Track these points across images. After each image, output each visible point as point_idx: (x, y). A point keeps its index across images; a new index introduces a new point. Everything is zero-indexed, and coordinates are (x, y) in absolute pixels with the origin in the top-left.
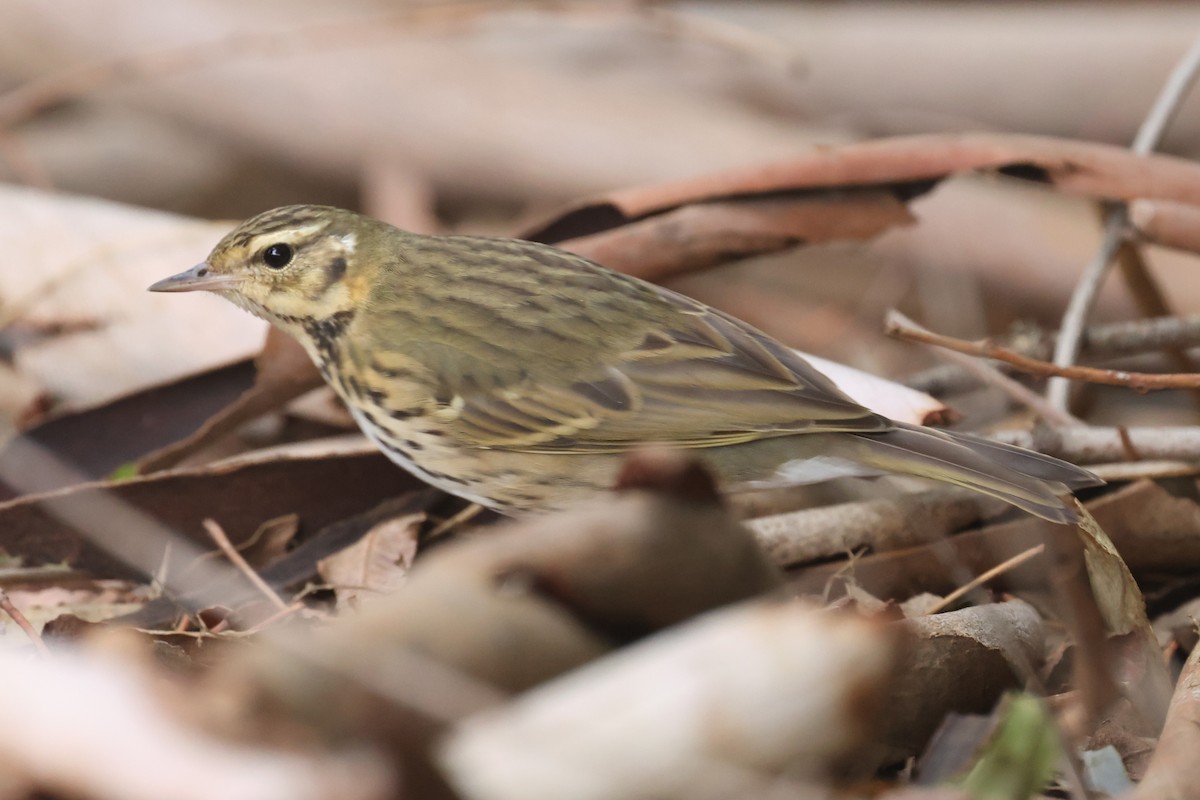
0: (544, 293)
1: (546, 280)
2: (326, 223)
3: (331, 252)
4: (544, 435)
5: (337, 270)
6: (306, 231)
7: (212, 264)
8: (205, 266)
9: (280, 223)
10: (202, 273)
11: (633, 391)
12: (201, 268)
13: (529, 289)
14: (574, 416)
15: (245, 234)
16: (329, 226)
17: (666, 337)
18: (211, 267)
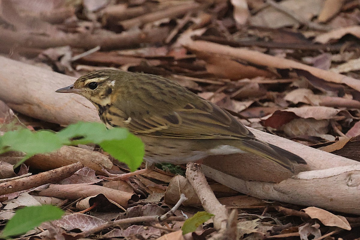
0: (166, 90)
1: (167, 86)
2: (108, 77)
3: (108, 86)
4: (153, 130)
5: (109, 92)
6: (102, 79)
7: (75, 86)
8: (73, 86)
9: (95, 76)
10: (72, 88)
11: (180, 119)
12: (71, 86)
13: (162, 88)
14: (162, 125)
15: (84, 78)
16: (108, 78)
17: (192, 106)
18: (74, 86)
